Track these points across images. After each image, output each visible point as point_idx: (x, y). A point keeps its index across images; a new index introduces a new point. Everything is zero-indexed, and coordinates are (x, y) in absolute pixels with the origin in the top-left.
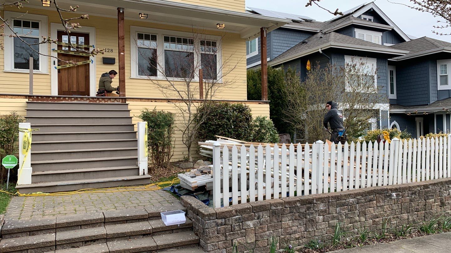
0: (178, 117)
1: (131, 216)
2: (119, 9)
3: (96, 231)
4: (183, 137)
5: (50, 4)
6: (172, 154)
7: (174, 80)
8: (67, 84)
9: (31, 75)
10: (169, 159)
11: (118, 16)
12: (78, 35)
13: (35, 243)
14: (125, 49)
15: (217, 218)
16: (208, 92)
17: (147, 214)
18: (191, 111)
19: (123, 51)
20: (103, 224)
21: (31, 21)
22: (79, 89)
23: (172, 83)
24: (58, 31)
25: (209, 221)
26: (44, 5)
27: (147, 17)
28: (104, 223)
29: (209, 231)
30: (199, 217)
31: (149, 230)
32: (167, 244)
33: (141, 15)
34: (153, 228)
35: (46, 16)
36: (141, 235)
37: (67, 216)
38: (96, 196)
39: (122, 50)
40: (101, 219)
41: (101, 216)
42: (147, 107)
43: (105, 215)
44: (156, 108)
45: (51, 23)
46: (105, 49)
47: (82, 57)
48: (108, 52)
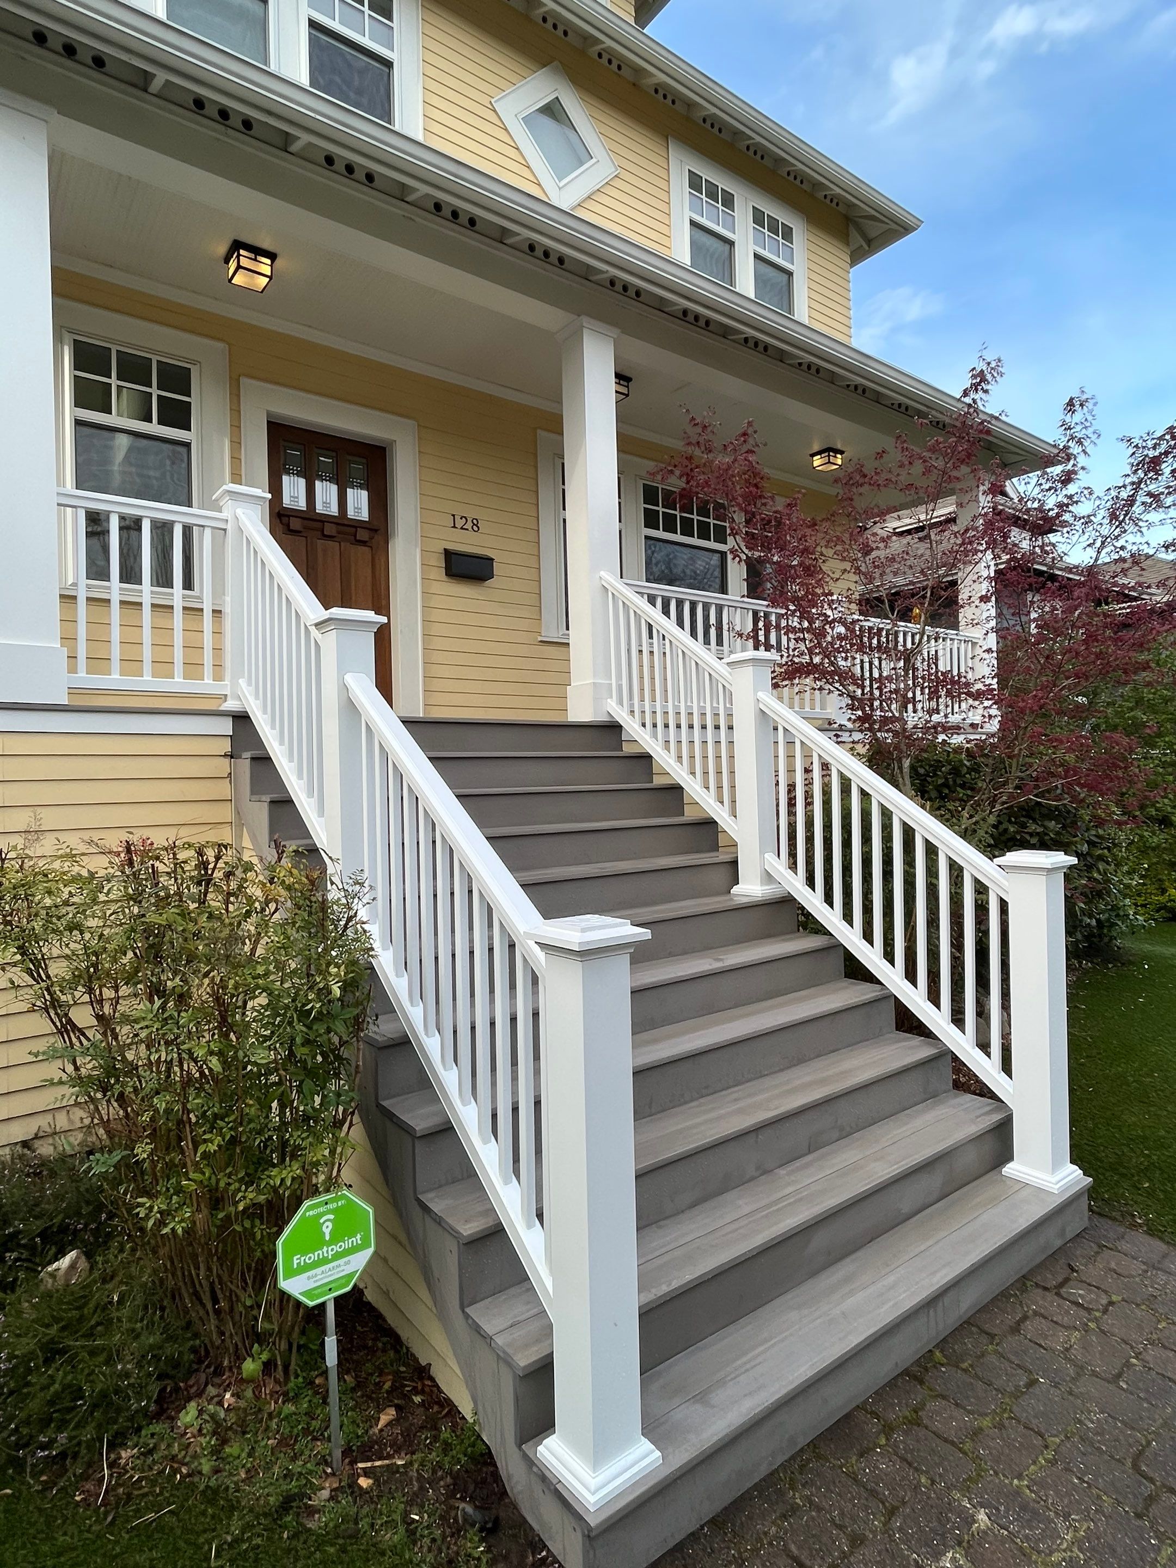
5: (270, 278)
21: (155, 359)
24: (268, 422)
27: (627, 395)
35: (222, 344)
45: (244, 380)
46: (454, 515)
47: (363, 543)
48: (462, 528)
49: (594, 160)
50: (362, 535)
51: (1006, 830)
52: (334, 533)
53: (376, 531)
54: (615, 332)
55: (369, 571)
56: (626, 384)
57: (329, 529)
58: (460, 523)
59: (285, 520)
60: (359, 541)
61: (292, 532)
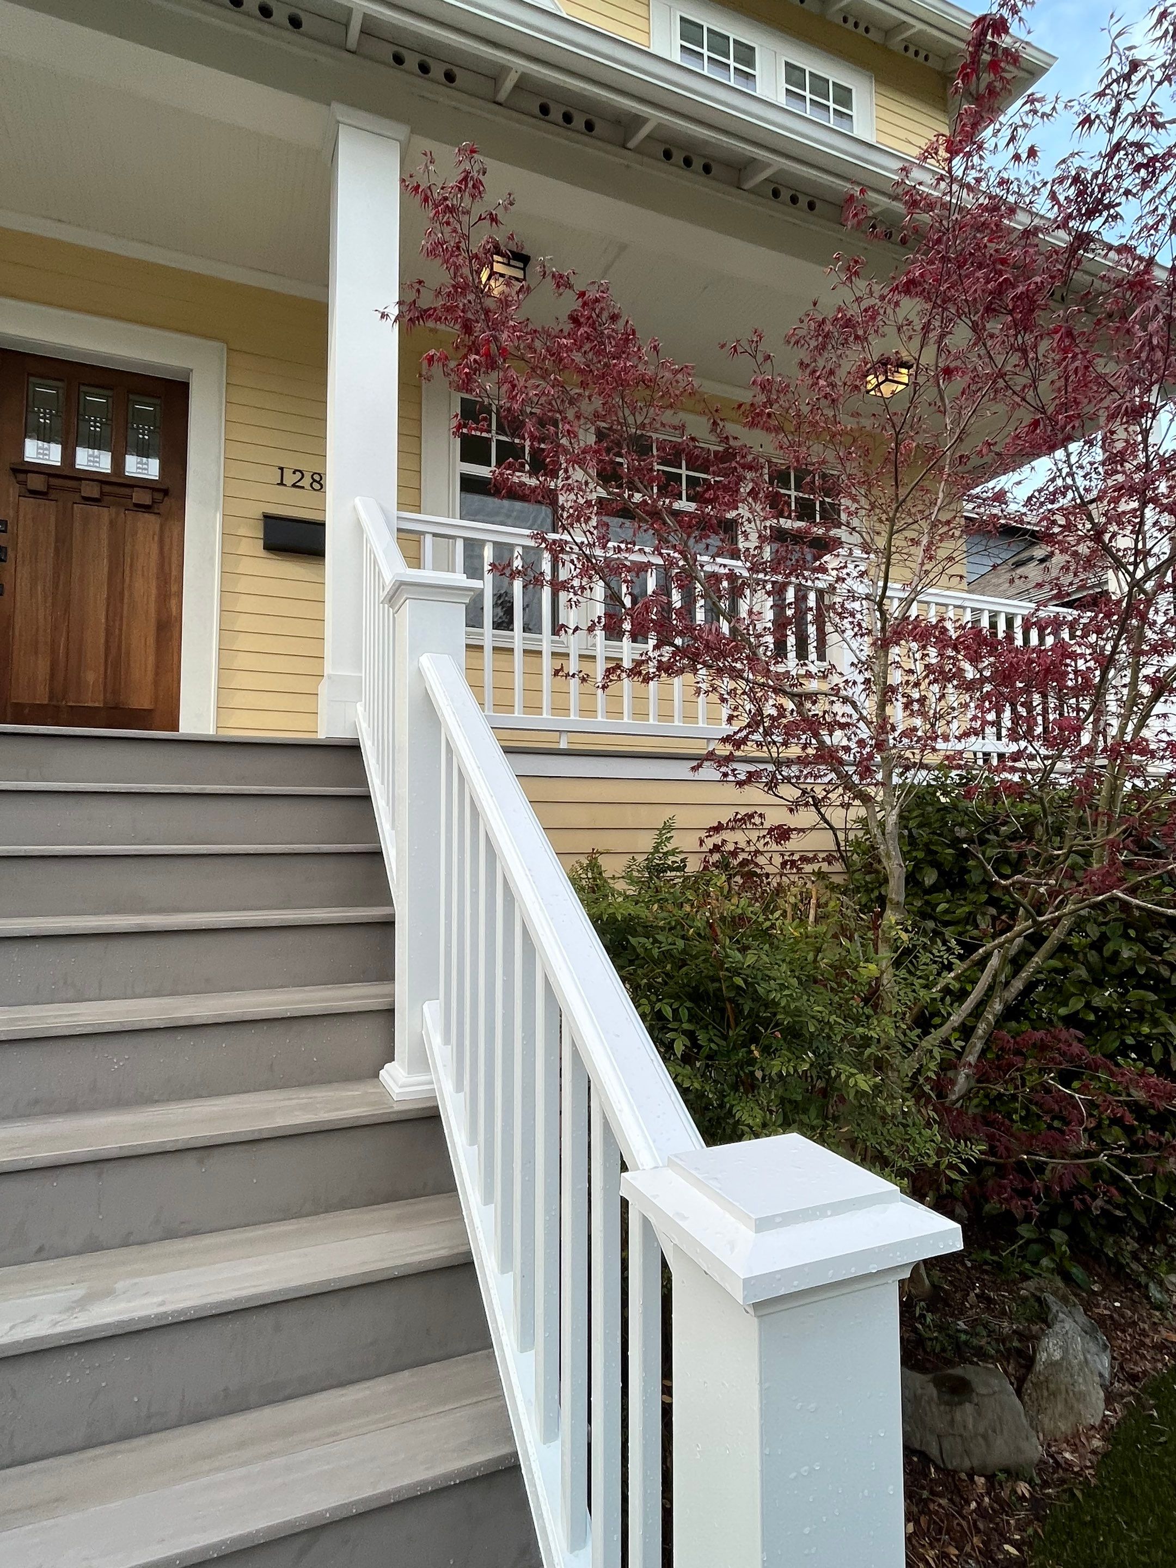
22: (117, 694)
46: (282, 469)
47: (147, 508)
48: (294, 486)
50: (143, 497)
51: (1116, 953)
52: (97, 496)
53: (166, 492)
54: (402, 131)
55: (155, 548)
56: (521, 265)
57: (91, 490)
58: (290, 479)
59: (21, 477)
60: (136, 505)
61: (34, 493)
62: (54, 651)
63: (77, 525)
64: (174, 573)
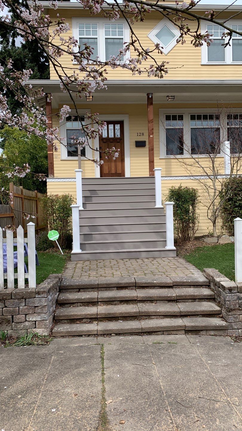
0: (203, 193)
1: (158, 283)
2: (148, 95)
3: (129, 293)
4: (208, 213)
5: (92, 99)
6: (196, 228)
7: (199, 157)
8: (107, 167)
9: (80, 161)
10: (194, 233)
11: (148, 101)
12: (114, 123)
13: (83, 298)
14: (154, 131)
15: (238, 292)
16: (233, 166)
17: (172, 282)
18: (216, 187)
19: (153, 134)
20: (134, 288)
22: (117, 171)
23: (197, 160)
25: (231, 294)
26: (87, 100)
27: (174, 99)
28: (136, 286)
29: (230, 303)
30: (220, 290)
31: (173, 296)
32: (189, 312)
33: (169, 97)
34: (178, 295)
35: (90, 109)
36: (167, 300)
37: (107, 278)
38: (130, 263)
39: (151, 133)
40: (133, 283)
41: (133, 280)
42: (174, 185)
43: (136, 280)
44: (181, 185)
46: (137, 133)
47: (119, 142)
48: (139, 136)
49: (176, 36)
50: (118, 141)
53: (121, 139)
57: (112, 141)
58: (139, 134)
59: (103, 140)
61: (104, 142)
62: (108, 165)
63: (110, 146)
64: (123, 152)
